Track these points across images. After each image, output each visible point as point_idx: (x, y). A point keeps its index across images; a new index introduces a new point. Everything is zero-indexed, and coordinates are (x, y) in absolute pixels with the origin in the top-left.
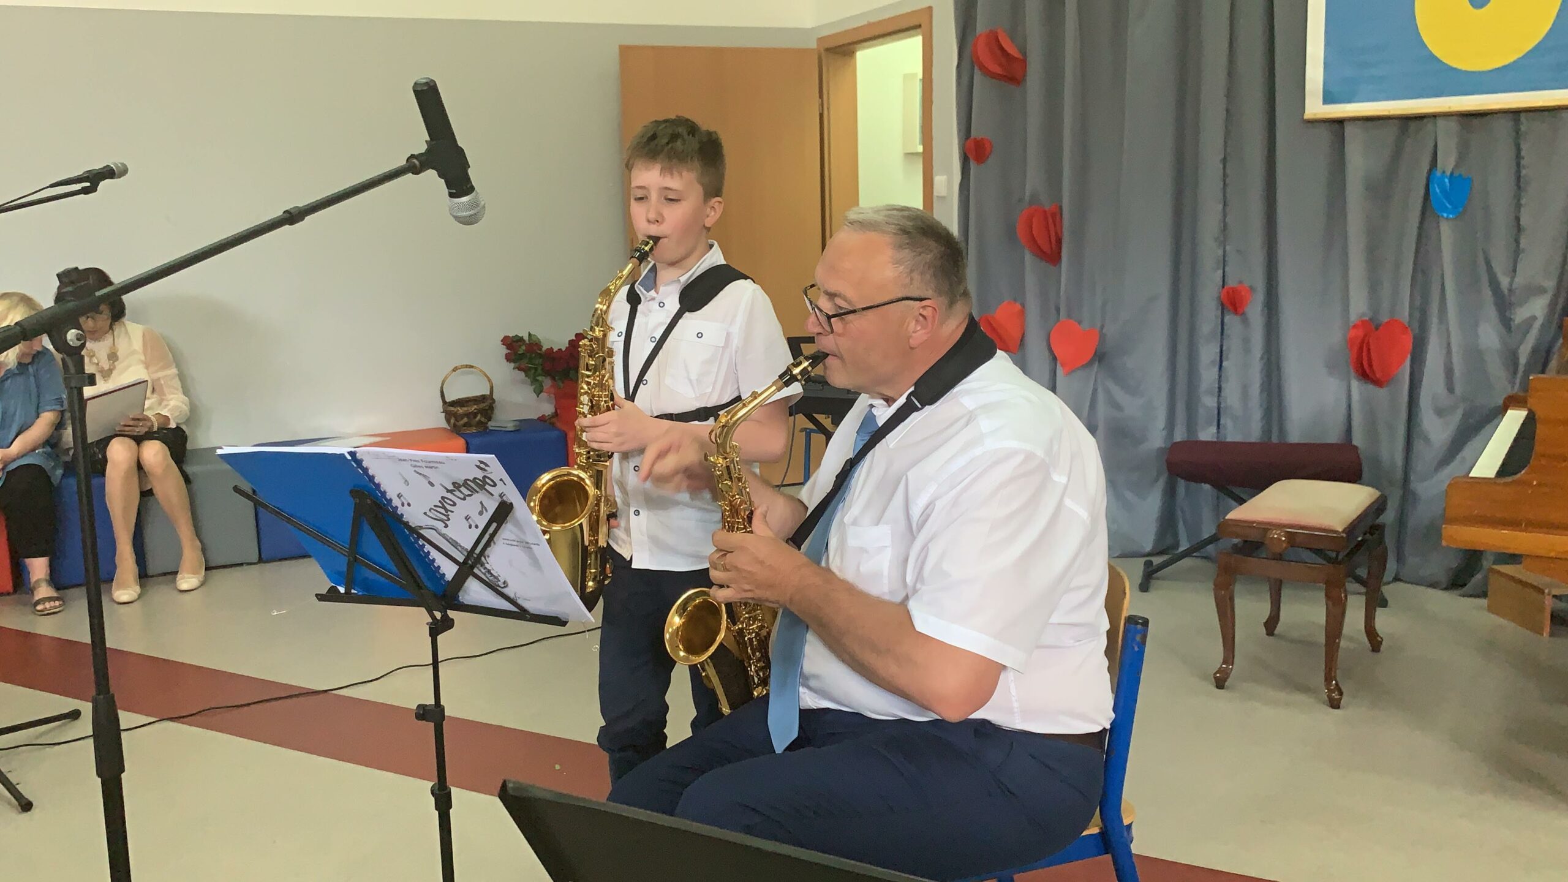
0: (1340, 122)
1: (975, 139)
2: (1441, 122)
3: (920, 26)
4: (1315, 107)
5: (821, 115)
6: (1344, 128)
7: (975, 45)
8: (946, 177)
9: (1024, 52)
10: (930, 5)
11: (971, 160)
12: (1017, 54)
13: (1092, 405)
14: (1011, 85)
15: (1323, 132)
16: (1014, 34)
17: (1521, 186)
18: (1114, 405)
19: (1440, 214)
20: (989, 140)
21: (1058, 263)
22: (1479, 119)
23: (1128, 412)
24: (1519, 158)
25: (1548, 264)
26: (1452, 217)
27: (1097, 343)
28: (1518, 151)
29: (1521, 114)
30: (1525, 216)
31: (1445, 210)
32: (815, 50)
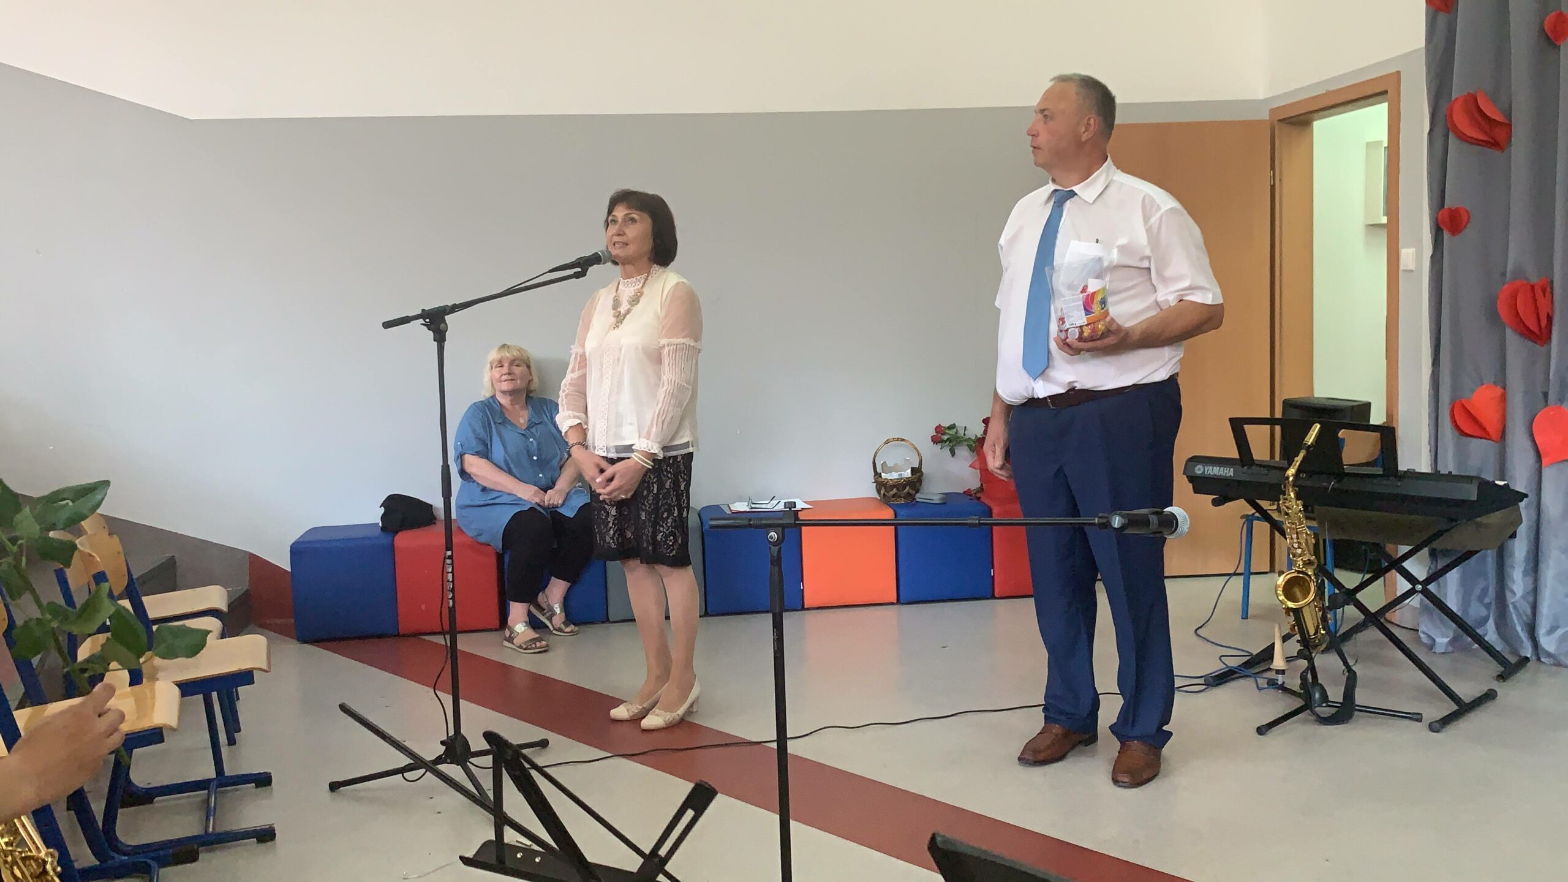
1: (1450, 209)
3: (1386, 92)
5: (1273, 187)
7: (1451, 110)
8: (1414, 249)
9: (1509, 115)
10: (1399, 70)
11: (1444, 231)
12: (1500, 117)
14: (1493, 150)
16: (1497, 96)
20: (1466, 209)
21: (1547, 343)
32: (1267, 121)
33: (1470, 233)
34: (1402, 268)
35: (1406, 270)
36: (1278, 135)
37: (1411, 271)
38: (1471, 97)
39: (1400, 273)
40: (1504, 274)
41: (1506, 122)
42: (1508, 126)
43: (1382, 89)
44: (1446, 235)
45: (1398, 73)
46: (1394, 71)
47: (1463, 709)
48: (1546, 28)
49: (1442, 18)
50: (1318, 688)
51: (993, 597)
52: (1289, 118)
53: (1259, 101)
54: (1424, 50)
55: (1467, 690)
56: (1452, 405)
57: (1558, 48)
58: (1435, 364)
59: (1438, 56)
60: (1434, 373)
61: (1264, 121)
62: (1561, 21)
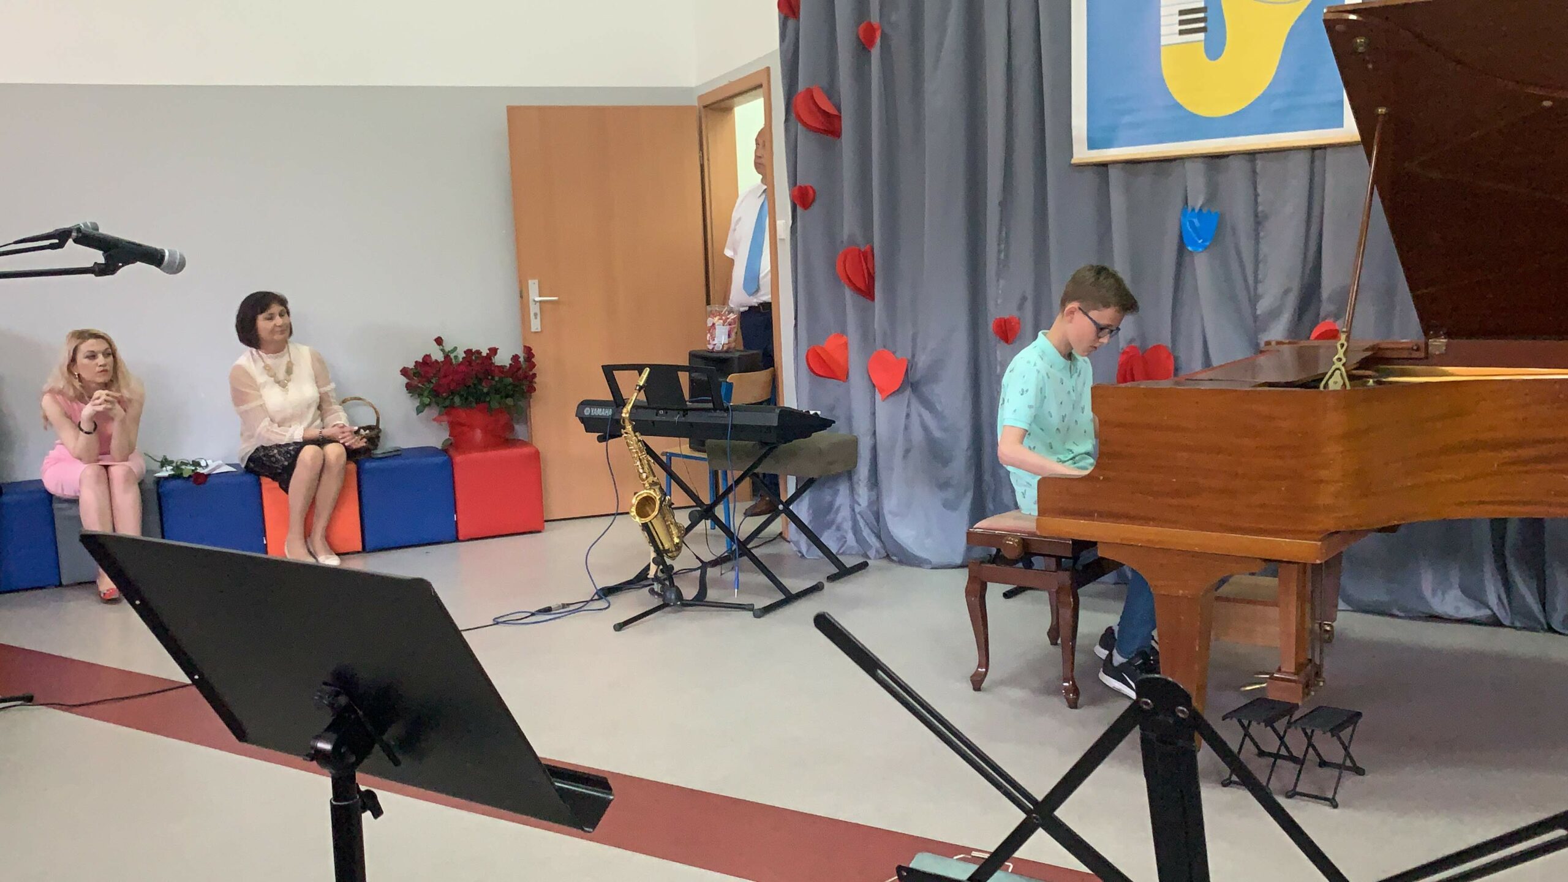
0: (1104, 165)
1: (800, 187)
2: (1188, 165)
3: (760, 86)
4: (1082, 153)
5: (702, 166)
6: (1106, 171)
7: (796, 102)
8: (784, 221)
9: (838, 107)
10: (768, 65)
11: (798, 207)
12: (832, 111)
13: (906, 428)
14: (829, 138)
15: (1090, 175)
16: (831, 91)
17: (1258, 221)
18: (925, 428)
19: (1190, 248)
20: (811, 187)
21: (872, 298)
22: (1223, 161)
23: (937, 434)
24: (1256, 195)
25: (1286, 292)
26: (1200, 250)
27: (905, 370)
28: (1255, 189)
29: (1258, 156)
30: (1264, 248)
31: (1194, 244)
32: (696, 106)
33: (816, 208)
34: (778, 237)
35: (780, 239)
36: (703, 120)
37: (783, 240)
38: (809, 92)
39: (778, 240)
40: (842, 242)
41: (836, 113)
42: (839, 118)
43: (758, 83)
44: (799, 210)
45: (768, 69)
46: (764, 67)
47: (790, 598)
48: (861, 36)
49: (791, 23)
50: (674, 589)
51: (457, 540)
52: (711, 104)
53: (692, 88)
54: (779, 51)
55: (795, 585)
56: (808, 351)
57: (870, 51)
58: (796, 318)
59: (790, 55)
60: (796, 325)
61: (692, 108)
62: (870, 31)
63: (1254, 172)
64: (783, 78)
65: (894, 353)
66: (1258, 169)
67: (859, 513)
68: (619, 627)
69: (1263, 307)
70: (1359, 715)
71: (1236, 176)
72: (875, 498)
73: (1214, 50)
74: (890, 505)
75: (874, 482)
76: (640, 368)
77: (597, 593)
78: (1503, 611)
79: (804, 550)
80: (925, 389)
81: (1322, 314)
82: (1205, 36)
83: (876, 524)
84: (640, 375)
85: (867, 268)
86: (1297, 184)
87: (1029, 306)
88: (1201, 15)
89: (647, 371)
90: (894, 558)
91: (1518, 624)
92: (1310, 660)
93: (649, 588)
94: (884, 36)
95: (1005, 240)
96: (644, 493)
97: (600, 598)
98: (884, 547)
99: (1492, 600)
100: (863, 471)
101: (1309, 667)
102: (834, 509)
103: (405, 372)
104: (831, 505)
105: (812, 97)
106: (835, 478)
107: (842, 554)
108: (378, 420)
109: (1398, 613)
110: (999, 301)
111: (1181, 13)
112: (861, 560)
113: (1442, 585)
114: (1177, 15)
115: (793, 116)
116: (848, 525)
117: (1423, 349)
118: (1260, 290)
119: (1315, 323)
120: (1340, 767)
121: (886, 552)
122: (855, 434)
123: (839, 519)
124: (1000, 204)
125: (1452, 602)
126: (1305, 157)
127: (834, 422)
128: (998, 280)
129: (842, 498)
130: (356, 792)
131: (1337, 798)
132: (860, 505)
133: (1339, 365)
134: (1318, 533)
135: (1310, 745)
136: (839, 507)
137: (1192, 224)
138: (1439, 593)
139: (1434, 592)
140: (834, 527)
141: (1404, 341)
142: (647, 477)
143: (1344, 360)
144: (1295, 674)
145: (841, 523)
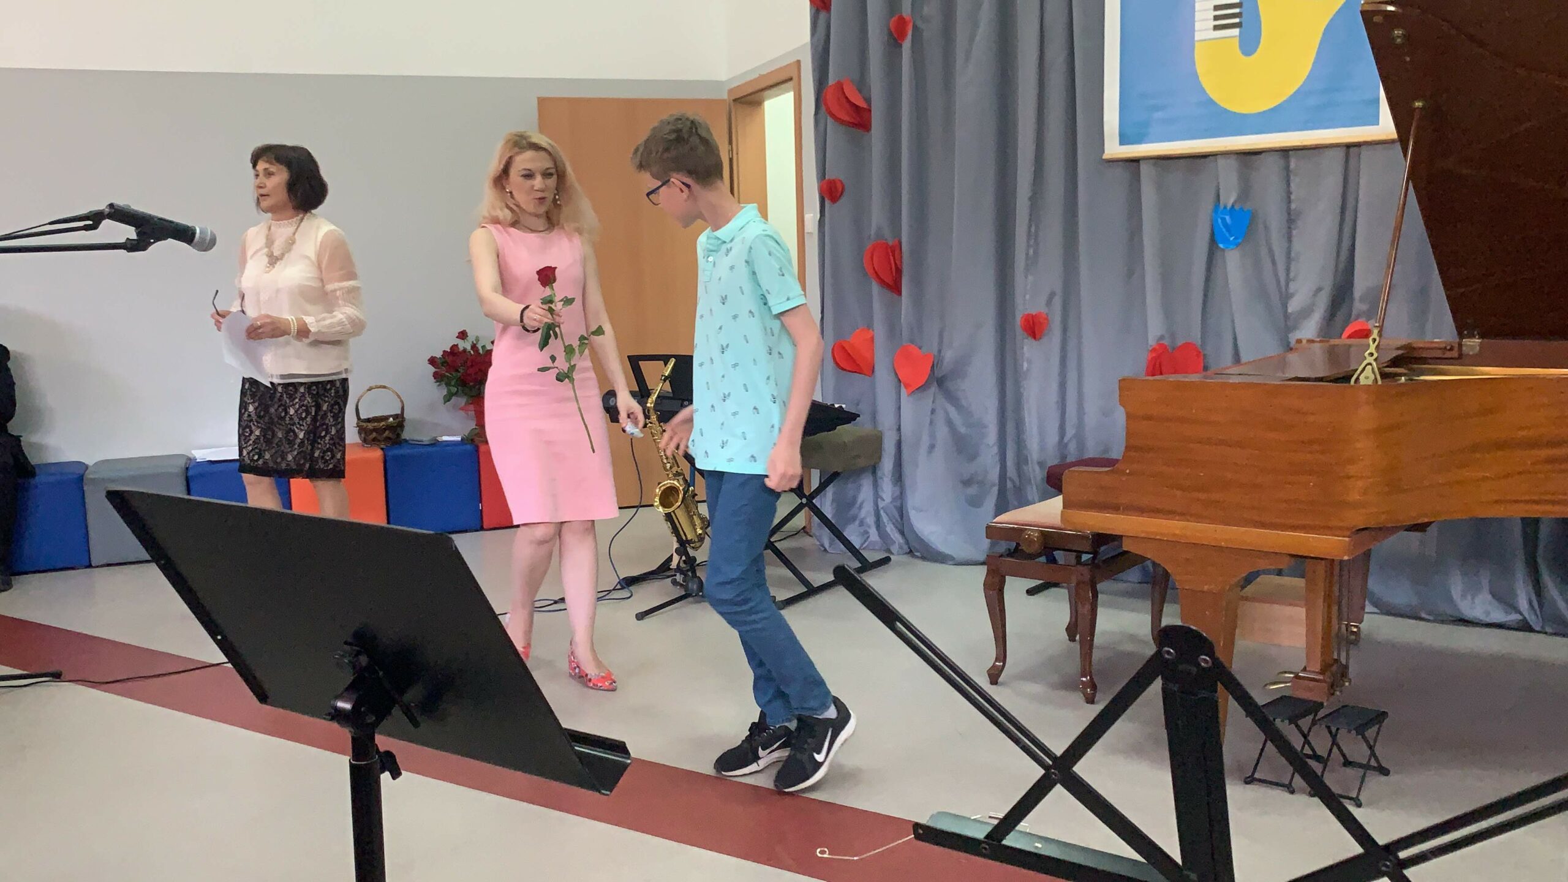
0: (1135, 161)
1: (829, 180)
2: (1221, 162)
3: (791, 79)
4: (1114, 149)
6: (1139, 166)
7: (826, 95)
8: (812, 215)
9: (868, 101)
10: (798, 58)
11: (827, 199)
12: (862, 104)
13: (931, 423)
14: (859, 132)
15: (1119, 172)
16: (862, 84)
17: (1291, 220)
18: (950, 423)
19: (1221, 246)
20: (840, 181)
21: (899, 293)
22: (1254, 157)
23: (962, 430)
24: (1289, 193)
25: (1319, 289)
26: (1232, 247)
27: (931, 365)
28: (1288, 185)
29: (1291, 152)
30: (1297, 245)
31: (1226, 241)
32: (726, 100)
33: (843, 200)
34: (806, 231)
35: (808, 233)
36: (733, 114)
37: (810, 234)
38: (840, 86)
39: (806, 234)
40: (870, 236)
41: (865, 106)
42: (869, 111)
43: (788, 76)
44: (827, 203)
45: (799, 62)
46: (795, 59)
47: (812, 591)
48: (893, 30)
49: (823, 15)
50: (696, 580)
51: (482, 529)
52: (742, 97)
53: (721, 82)
54: (809, 47)
55: (816, 577)
56: (834, 346)
57: (901, 46)
58: (822, 312)
59: (820, 48)
60: (822, 318)
61: (723, 101)
62: (902, 23)
63: (1287, 168)
64: (814, 70)
65: (920, 349)
66: (1292, 165)
67: (882, 508)
68: (641, 616)
69: (1293, 306)
70: (1384, 714)
71: (1269, 173)
72: (898, 493)
73: (1249, 45)
74: (914, 501)
75: (899, 477)
76: (665, 359)
77: (619, 582)
78: (1533, 617)
79: (827, 545)
80: (950, 385)
81: (1354, 312)
82: (1240, 32)
83: (899, 520)
84: (665, 365)
85: (895, 264)
86: (1332, 183)
87: (1057, 302)
88: (1237, 10)
89: (672, 362)
90: (918, 554)
91: (1548, 630)
92: (1336, 660)
93: (670, 579)
94: (915, 27)
95: (1033, 237)
96: (668, 483)
97: (622, 588)
98: (907, 542)
99: (1523, 604)
100: (887, 465)
101: (1334, 668)
102: (859, 503)
103: (432, 361)
104: (855, 498)
105: (843, 89)
106: (860, 471)
107: (864, 549)
108: (403, 409)
109: (1423, 615)
110: (1028, 297)
111: (1216, 8)
112: (883, 555)
113: (1472, 589)
114: (1212, 11)
115: (823, 109)
116: (871, 520)
117: (1456, 349)
118: (1291, 291)
119: (1347, 321)
120: (1366, 767)
121: (909, 548)
122: (880, 430)
123: (863, 514)
124: (1030, 199)
125: (1480, 606)
126: (1340, 154)
127: (859, 416)
128: (1026, 277)
129: (865, 492)
130: (375, 753)
131: (1361, 798)
132: (884, 500)
133: (1370, 360)
134: (1348, 529)
135: (1334, 743)
136: (862, 503)
137: (1223, 220)
138: (1469, 597)
139: (1464, 596)
140: (857, 522)
141: (1435, 340)
142: (671, 468)
143: (1376, 355)
144: (1320, 673)
145: (863, 519)
